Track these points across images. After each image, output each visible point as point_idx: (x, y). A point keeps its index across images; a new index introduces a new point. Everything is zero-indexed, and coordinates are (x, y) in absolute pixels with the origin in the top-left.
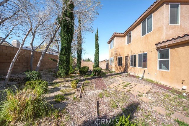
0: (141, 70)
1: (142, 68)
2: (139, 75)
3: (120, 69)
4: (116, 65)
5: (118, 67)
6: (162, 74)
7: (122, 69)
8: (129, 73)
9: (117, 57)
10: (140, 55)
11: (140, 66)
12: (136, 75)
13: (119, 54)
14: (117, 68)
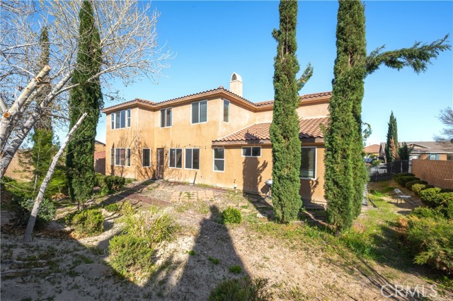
0: (190, 173)
1: (192, 169)
2: (187, 180)
3: (146, 172)
4: (138, 167)
5: (142, 169)
6: (218, 175)
7: (149, 174)
8: (166, 179)
9: (141, 150)
10: (188, 151)
11: (188, 166)
12: (182, 180)
13: (145, 144)
14: (141, 172)
